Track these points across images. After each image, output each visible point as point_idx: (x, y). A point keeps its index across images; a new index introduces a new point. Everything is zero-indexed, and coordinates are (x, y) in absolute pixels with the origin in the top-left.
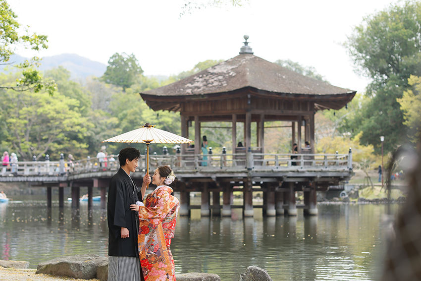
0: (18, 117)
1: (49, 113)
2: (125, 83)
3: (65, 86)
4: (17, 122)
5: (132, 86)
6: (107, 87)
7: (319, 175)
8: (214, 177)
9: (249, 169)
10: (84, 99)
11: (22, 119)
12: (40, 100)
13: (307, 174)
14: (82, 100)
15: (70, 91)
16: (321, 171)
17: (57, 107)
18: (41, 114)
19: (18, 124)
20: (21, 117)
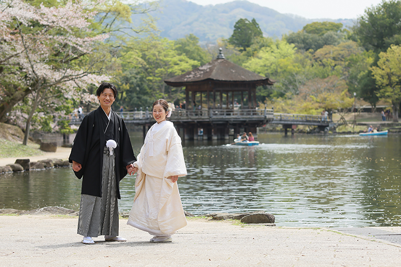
0: (154, 76)
1: (176, 72)
2: (246, 43)
3: (191, 50)
4: (153, 79)
5: (251, 46)
6: (231, 47)
7: (247, 120)
8: (196, 121)
9: (210, 117)
10: (205, 60)
11: (157, 77)
12: (170, 63)
13: (241, 119)
14: (203, 61)
15: (195, 55)
16: (249, 118)
17: (182, 67)
18: (171, 73)
19: (154, 81)
20: (156, 75)
